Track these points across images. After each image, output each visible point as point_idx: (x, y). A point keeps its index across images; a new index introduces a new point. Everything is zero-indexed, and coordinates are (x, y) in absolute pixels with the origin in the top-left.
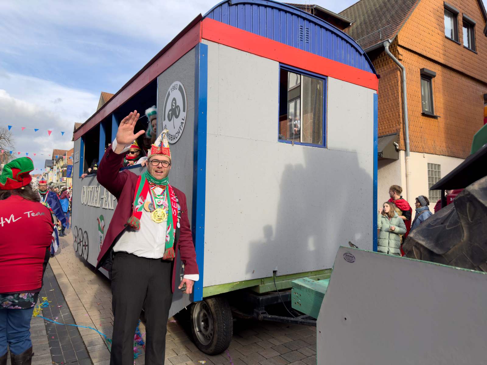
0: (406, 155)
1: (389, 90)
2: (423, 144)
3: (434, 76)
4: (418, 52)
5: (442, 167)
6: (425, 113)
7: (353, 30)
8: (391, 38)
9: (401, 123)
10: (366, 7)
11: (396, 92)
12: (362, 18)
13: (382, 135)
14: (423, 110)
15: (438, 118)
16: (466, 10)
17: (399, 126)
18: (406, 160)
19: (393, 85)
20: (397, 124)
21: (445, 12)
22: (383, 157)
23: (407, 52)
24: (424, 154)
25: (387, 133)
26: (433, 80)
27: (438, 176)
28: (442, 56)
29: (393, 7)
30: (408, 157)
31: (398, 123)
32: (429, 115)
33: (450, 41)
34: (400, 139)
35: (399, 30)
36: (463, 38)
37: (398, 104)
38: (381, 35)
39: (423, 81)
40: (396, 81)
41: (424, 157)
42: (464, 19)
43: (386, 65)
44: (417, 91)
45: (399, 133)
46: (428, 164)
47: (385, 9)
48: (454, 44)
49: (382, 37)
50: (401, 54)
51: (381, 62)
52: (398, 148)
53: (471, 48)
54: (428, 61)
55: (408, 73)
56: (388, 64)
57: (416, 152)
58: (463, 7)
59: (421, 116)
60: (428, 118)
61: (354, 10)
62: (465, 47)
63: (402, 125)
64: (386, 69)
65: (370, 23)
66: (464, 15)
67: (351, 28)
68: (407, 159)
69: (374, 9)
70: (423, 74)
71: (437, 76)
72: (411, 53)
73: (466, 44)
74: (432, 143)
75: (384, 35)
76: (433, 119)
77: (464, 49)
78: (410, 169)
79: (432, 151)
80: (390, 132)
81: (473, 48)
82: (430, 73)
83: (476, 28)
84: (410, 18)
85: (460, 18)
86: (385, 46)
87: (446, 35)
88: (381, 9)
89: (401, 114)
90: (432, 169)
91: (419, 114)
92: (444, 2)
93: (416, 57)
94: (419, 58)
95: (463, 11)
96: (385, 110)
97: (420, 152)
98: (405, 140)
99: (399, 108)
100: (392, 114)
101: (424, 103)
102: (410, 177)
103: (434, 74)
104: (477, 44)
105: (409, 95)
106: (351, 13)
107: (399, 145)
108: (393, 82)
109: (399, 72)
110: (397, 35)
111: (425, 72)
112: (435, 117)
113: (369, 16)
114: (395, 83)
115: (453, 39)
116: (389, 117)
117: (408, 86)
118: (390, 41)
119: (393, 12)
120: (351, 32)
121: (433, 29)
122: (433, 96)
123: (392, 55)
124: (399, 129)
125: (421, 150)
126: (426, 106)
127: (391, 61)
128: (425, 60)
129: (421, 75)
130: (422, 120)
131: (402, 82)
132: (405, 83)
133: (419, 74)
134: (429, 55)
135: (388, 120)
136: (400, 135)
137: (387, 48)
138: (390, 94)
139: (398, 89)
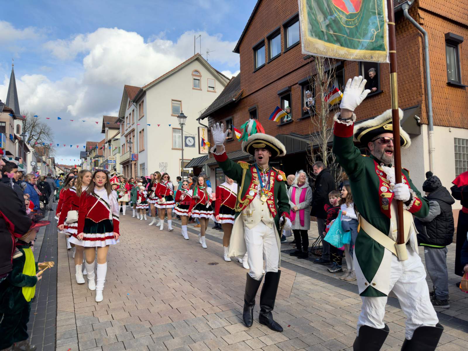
0: (430, 129)
1: (409, 57)
2: (449, 117)
3: (462, 42)
4: (442, 15)
6: (451, 83)
9: (423, 94)
11: (417, 60)
14: (449, 80)
15: (466, 87)
17: (421, 98)
18: (429, 134)
19: (414, 52)
20: (419, 96)
23: (430, 15)
24: (448, 128)
25: (407, 106)
26: (459, 46)
30: (432, 132)
31: (419, 94)
32: (454, 85)
34: (422, 112)
37: (420, 73)
39: (447, 47)
40: (417, 49)
41: (450, 132)
43: (405, 31)
44: (442, 59)
45: (421, 105)
46: (455, 139)
49: (400, 0)
50: (422, 17)
51: (400, 28)
52: (419, 121)
54: (454, 25)
55: (431, 38)
56: (408, 30)
57: (441, 126)
59: (447, 87)
60: (455, 88)
63: (424, 96)
64: (405, 36)
70: (448, 39)
71: (464, 40)
72: (434, 17)
74: (460, 116)
76: (459, 90)
78: (433, 145)
79: (459, 125)
80: (410, 105)
82: (457, 38)
86: (403, 9)
89: (423, 84)
90: (458, 144)
91: (444, 84)
93: (440, 21)
94: (444, 22)
96: (405, 81)
97: (445, 126)
98: (428, 112)
99: (421, 78)
100: (413, 85)
101: (450, 72)
102: (434, 154)
103: (462, 40)
105: (432, 63)
107: (421, 119)
108: (414, 50)
109: (420, 38)
111: (450, 37)
112: (462, 87)
116: (409, 88)
117: (431, 53)
118: (410, 3)
122: (460, 63)
123: (411, 18)
124: (421, 101)
125: (446, 123)
126: (451, 75)
127: (411, 26)
128: (450, 23)
129: (446, 40)
130: (449, 90)
131: (424, 48)
132: (427, 50)
133: (444, 39)
134: (455, 18)
135: (408, 92)
136: (422, 107)
137: (406, 11)
138: (410, 63)
139: (420, 57)
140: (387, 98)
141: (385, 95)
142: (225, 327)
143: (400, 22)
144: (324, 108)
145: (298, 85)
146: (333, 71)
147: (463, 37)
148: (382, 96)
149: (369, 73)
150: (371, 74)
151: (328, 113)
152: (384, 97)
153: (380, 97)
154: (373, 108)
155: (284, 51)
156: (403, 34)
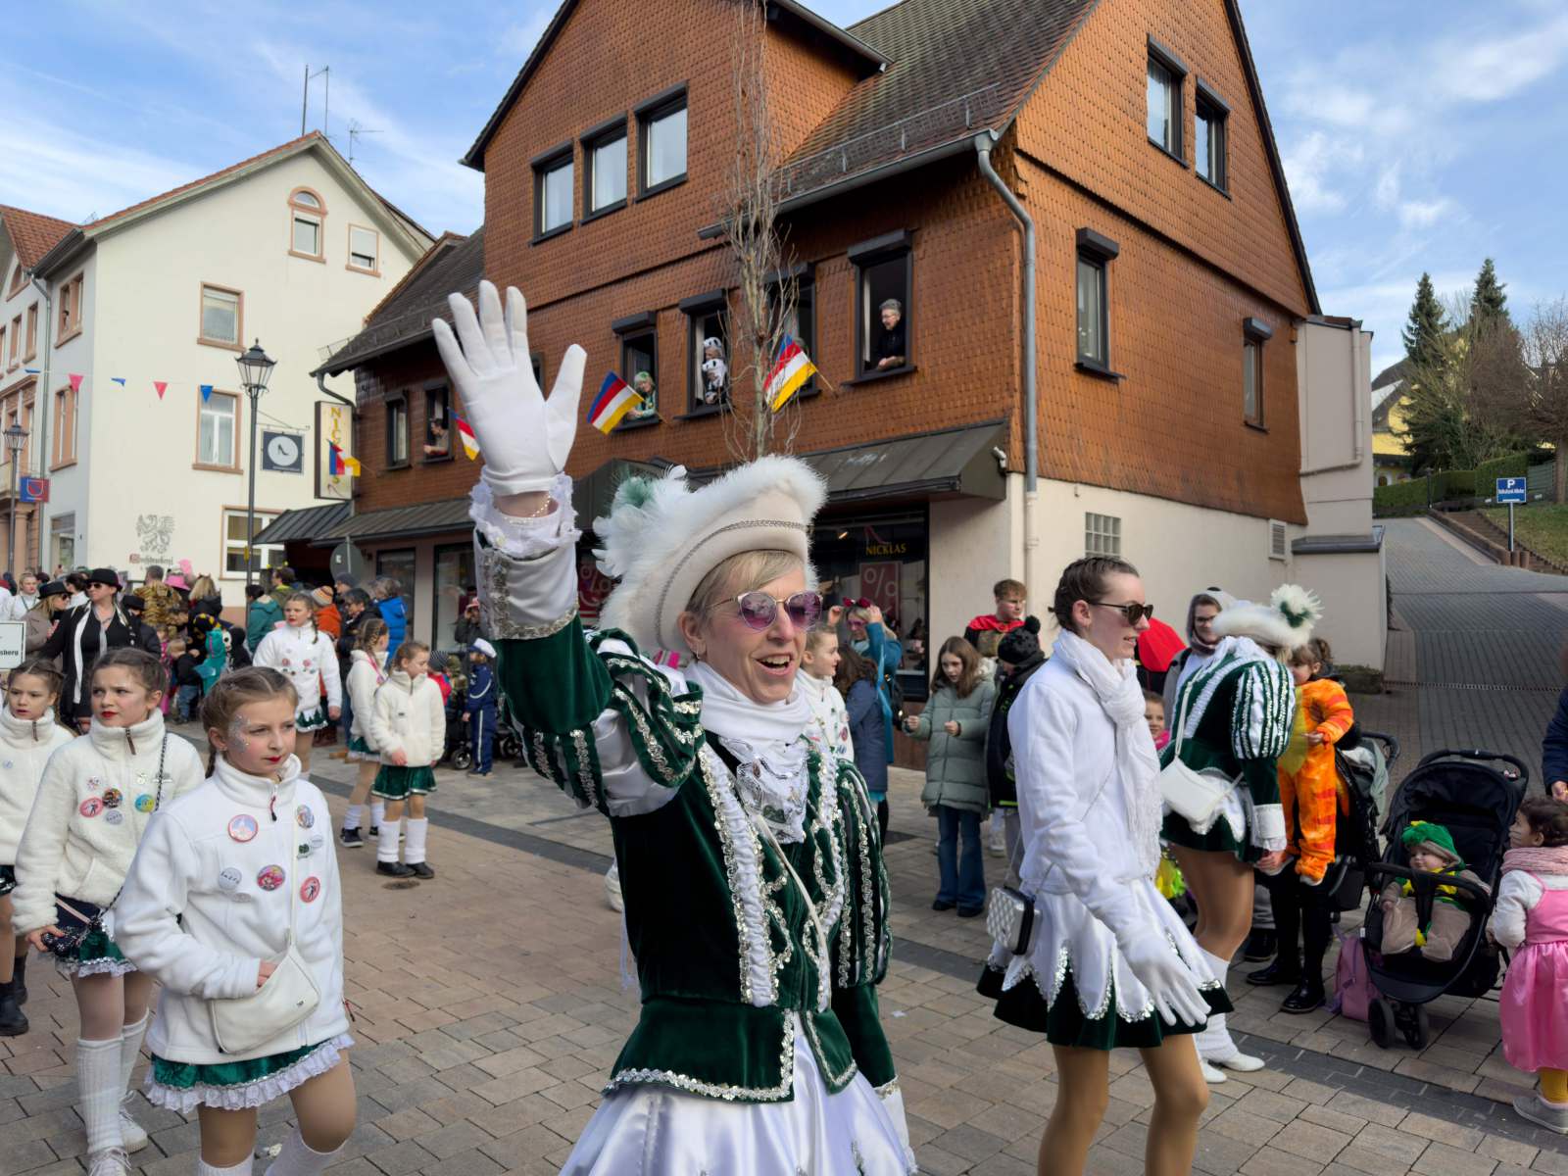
0: (1028, 487)
1: (986, 283)
2: (1077, 459)
3: (1115, 255)
4: (1072, 178)
5: (1124, 526)
6: (1086, 364)
7: (888, 87)
8: (998, 124)
9: (1016, 391)
10: (930, 19)
11: (1005, 294)
12: (917, 53)
13: (962, 423)
14: (1080, 355)
15: (1120, 380)
16: (1206, 66)
17: (1010, 400)
18: (1026, 500)
19: (998, 271)
20: (1005, 394)
21: (1150, 65)
22: (963, 490)
23: (1043, 174)
24: (1074, 485)
25: (977, 419)
26: (1109, 266)
27: (1114, 552)
28: (1136, 195)
29: (1006, 29)
30: (1032, 494)
31: (1008, 390)
32: (1092, 371)
33: (1160, 155)
34: (1012, 439)
35: (1021, 103)
36: (1197, 150)
37: (1011, 332)
38: (968, 112)
39: (1082, 265)
40: (1007, 263)
41: (1077, 495)
42: (1201, 94)
43: (980, 208)
44: (1065, 297)
45: (1009, 421)
46: (1088, 515)
47: (981, 35)
48: (1170, 164)
49: (972, 118)
50: (1024, 178)
51: (967, 197)
52: (1003, 464)
53: (1214, 181)
54: (1098, 207)
55: (1042, 238)
56: (987, 205)
57: (1055, 479)
58: (1196, 56)
59: (1074, 375)
60: (1093, 380)
61: (895, 24)
62: (1199, 177)
63: (1017, 396)
64: (979, 220)
65: (941, 73)
66: (1200, 82)
67: (883, 81)
68: (1030, 499)
69: (951, 27)
70: (1083, 244)
71: (1121, 252)
72: (1053, 180)
73: (1201, 168)
74: (1101, 453)
75: (977, 113)
76: (1104, 384)
77: (1196, 181)
78: (1034, 533)
79: (1099, 478)
80: (985, 417)
81: (1220, 184)
82: (1103, 243)
83: (1231, 123)
84: (1053, 72)
85: (1189, 89)
86: (978, 148)
87: (1150, 135)
88: (973, 32)
89: (1017, 363)
90: (1096, 529)
91: (1068, 366)
92: (1148, 35)
93: (1066, 193)
94: (1074, 198)
95: (1198, 71)
96: (972, 349)
97: (1066, 481)
98: (1025, 440)
99: (1013, 346)
100: (993, 361)
101: (1084, 334)
102: (1034, 554)
103: (1115, 251)
104: (1231, 171)
105: (1043, 306)
106: (885, 32)
107: (1009, 458)
108: (998, 265)
109: (1015, 234)
110: (1014, 121)
111: (1090, 241)
112: (1110, 378)
113: (936, 50)
114: (1003, 266)
115: (1170, 149)
116: (982, 368)
117: (1041, 278)
118: (995, 136)
119: (1006, 47)
120: (882, 92)
121: (1117, 113)
122: (1109, 313)
123: (997, 178)
124: (1011, 408)
125: (1069, 472)
126: (1087, 344)
127: (994, 197)
128: (1090, 202)
129: (1079, 247)
130: (1076, 384)
131: (1024, 265)
132: (1032, 270)
133: (1072, 244)
134: (1101, 191)
135: (980, 379)
136: (1013, 425)
137: (984, 155)
138: (989, 298)
139: (1012, 288)
140: (928, 390)
141: (922, 380)
142: (476, 1063)
143: (970, 180)
144: (763, 412)
145: (677, 311)
146: (791, 305)
147: (1117, 245)
148: (915, 381)
149: (881, 312)
150: (887, 316)
151: (772, 425)
152: (919, 384)
153: (908, 383)
154: (890, 411)
155: (635, 195)
156: (976, 215)
